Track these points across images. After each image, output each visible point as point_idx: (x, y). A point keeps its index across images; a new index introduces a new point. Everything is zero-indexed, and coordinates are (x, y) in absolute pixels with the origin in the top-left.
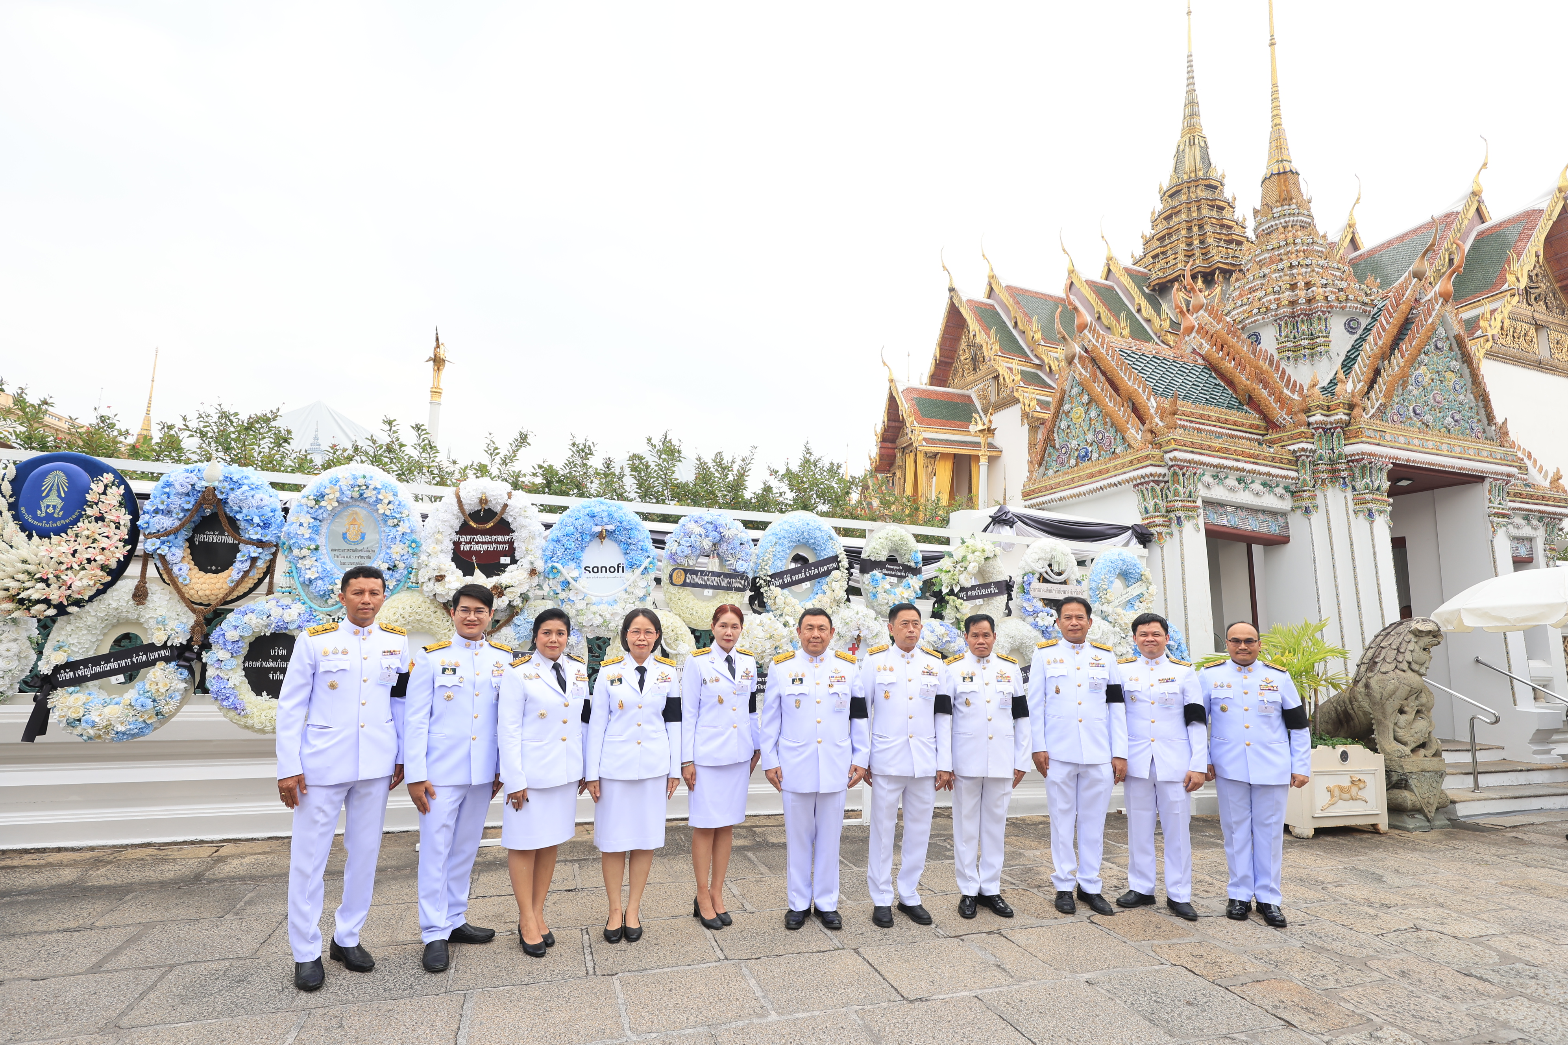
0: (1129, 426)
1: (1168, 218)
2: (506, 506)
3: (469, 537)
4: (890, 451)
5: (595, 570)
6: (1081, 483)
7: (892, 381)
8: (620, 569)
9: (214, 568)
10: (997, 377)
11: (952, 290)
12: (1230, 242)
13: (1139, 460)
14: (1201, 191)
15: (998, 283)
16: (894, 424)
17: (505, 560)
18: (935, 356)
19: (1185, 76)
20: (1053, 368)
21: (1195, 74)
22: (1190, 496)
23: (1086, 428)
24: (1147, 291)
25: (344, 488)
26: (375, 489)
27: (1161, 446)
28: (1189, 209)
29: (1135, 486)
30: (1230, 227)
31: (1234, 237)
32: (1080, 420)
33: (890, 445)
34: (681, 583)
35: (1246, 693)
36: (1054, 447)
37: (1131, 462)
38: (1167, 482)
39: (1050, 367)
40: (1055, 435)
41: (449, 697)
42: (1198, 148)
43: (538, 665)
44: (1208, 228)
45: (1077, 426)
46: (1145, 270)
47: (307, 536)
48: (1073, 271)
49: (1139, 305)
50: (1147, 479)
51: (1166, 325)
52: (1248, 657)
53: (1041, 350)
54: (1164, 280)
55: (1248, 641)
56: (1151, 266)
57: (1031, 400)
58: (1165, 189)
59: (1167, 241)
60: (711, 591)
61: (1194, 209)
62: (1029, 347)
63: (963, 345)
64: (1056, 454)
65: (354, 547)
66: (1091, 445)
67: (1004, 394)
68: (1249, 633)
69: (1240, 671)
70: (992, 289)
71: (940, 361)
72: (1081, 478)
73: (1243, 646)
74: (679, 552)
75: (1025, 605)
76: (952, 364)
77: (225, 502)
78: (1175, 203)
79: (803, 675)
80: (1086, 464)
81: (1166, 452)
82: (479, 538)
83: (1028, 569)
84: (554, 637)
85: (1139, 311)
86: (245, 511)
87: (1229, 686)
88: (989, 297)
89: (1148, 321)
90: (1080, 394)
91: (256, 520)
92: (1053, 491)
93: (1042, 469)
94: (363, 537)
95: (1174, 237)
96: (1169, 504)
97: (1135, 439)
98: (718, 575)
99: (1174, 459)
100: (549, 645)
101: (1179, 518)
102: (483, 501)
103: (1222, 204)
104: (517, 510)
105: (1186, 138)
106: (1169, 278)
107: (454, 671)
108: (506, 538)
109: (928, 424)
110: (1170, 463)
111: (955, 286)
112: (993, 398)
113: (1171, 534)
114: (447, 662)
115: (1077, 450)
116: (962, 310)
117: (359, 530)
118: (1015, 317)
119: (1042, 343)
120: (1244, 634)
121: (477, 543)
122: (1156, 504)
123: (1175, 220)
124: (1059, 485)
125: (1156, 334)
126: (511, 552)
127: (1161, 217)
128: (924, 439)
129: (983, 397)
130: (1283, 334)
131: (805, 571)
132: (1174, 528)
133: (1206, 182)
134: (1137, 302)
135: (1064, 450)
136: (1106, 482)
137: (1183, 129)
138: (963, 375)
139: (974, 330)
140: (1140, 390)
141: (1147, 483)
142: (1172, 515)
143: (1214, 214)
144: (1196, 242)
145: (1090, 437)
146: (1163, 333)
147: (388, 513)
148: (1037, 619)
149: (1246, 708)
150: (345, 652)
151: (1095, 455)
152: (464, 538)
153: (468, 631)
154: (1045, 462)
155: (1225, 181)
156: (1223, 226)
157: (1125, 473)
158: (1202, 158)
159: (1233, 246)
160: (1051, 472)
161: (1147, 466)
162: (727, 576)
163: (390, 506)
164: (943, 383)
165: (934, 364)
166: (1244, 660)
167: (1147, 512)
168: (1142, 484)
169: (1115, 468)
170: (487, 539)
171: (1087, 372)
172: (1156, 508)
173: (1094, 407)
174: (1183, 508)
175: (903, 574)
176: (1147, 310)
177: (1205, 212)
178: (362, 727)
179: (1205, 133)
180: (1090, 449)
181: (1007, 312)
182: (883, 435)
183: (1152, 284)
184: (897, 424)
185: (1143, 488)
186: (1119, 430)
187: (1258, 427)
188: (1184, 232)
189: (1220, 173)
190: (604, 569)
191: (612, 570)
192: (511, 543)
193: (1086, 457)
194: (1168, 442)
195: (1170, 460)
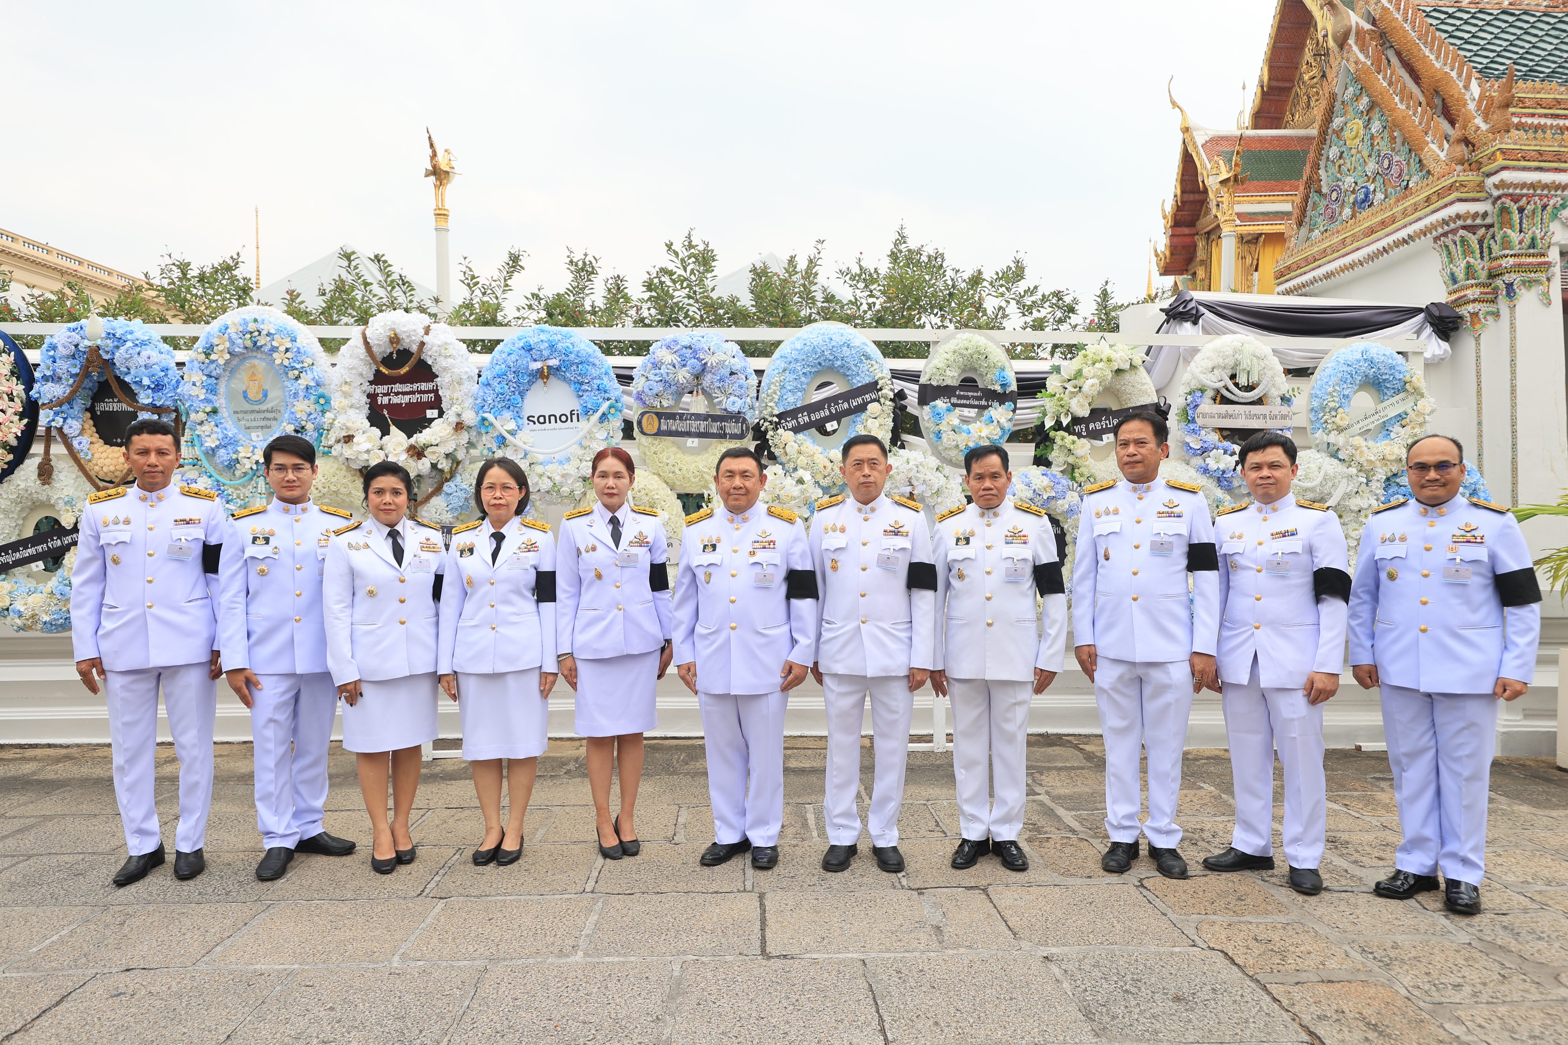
0: (1429, 139)
2: (422, 344)
3: (386, 387)
4: (1187, 240)
5: (542, 420)
6: (1356, 245)
7: (1186, 130)
8: (575, 417)
9: (119, 440)
13: (1439, 195)
16: (1192, 197)
17: (431, 413)
18: (1261, 79)
22: (1533, 245)
23: (1365, 153)
25: (234, 336)
26: (269, 334)
27: (1479, 164)
29: (1435, 240)
32: (1358, 140)
33: (1186, 230)
34: (655, 431)
35: (1428, 549)
36: (1319, 192)
37: (1428, 199)
38: (1492, 226)
40: (1321, 172)
41: (262, 571)
43: (370, 532)
45: (1354, 151)
47: (202, 397)
50: (1452, 226)
52: (1441, 492)
55: (1442, 466)
60: (696, 440)
63: (1308, 56)
64: (1324, 203)
65: (257, 408)
66: (1374, 180)
68: (1443, 453)
69: (1425, 514)
71: (1269, 87)
72: (1355, 238)
73: (1432, 474)
74: (647, 390)
75: (1188, 439)
76: (1290, 89)
77: (110, 363)
79: (719, 540)
80: (1365, 212)
81: (1489, 175)
82: (398, 387)
83: (1194, 385)
84: (388, 498)
86: (133, 371)
87: (1403, 539)
90: (1357, 98)
91: (146, 381)
92: (1317, 263)
93: (1304, 231)
94: (265, 395)
96: (1495, 264)
97: (1437, 160)
98: (705, 417)
99: (1502, 185)
100: (383, 507)
101: (1509, 286)
102: (395, 339)
104: (435, 348)
107: (267, 540)
108: (430, 386)
109: (1245, 191)
110: (1496, 193)
113: (1497, 315)
114: (258, 529)
115: (1353, 192)
117: (260, 386)
120: (1434, 454)
121: (397, 394)
122: (1469, 267)
124: (1324, 253)
126: (437, 403)
128: (1239, 215)
131: (829, 407)
132: (1503, 304)
135: (1334, 195)
136: (1390, 240)
139: (1325, 28)
140: (1454, 74)
141: (1454, 231)
142: (1499, 282)
145: (1372, 166)
147: (286, 362)
148: (1208, 460)
149: (1426, 572)
150: (127, 522)
151: (1378, 196)
152: (381, 389)
153: (288, 494)
154: (1307, 219)
157: (1420, 219)
160: (1316, 234)
161: (1452, 203)
162: (715, 418)
163: (289, 355)
164: (1276, 123)
165: (1259, 95)
166: (1435, 497)
167: (1454, 280)
168: (1445, 234)
169: (1405, 213)
170: (407, 388)
171: (1367, 56)
172: (1470, 271)
173: (1377, 115)
174: (1518, 268)
175: (983, 403)
178: (150, 607)
180: (1372, 188)
184: (1197, 197)
185: (1448, 241)
186: (1413, 148)
190: (553, 418)
191: (564, 418)
192: (436, 391)
193: (1366, 202)
194: (1492, 157)
195: (1496, 186)
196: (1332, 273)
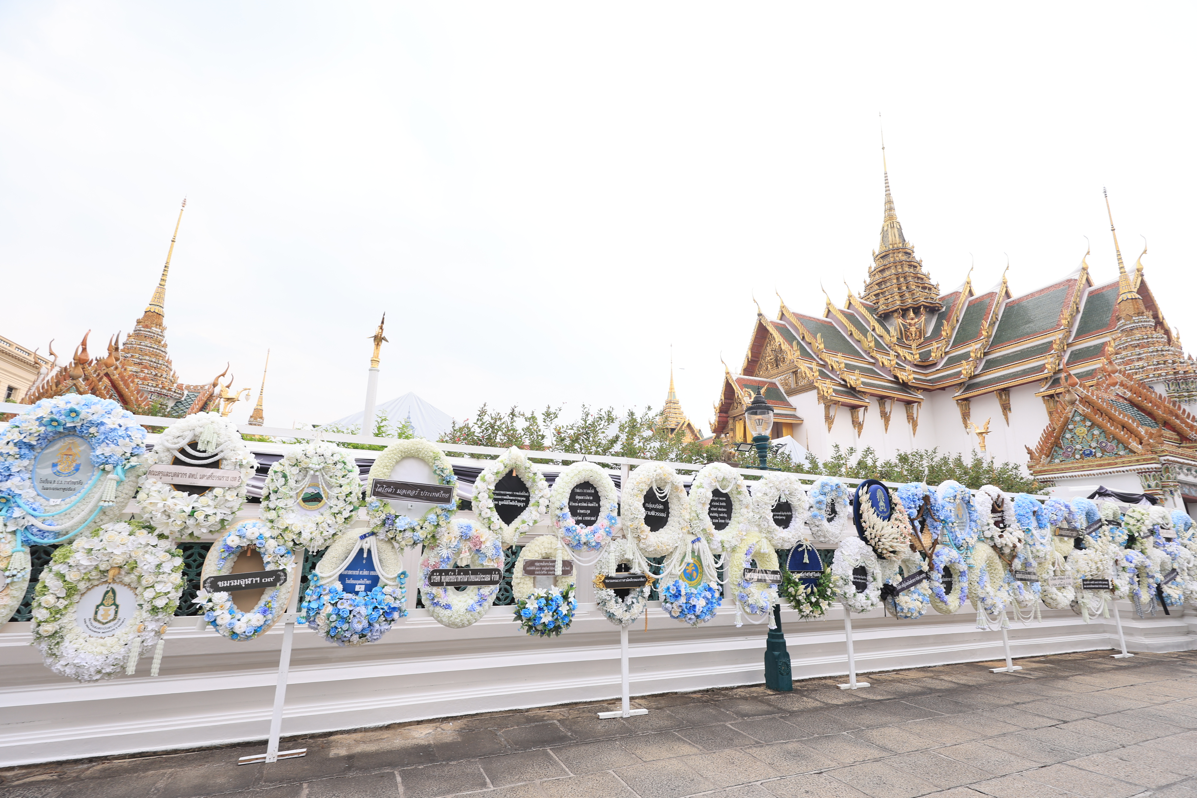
0: (1130, 440)
1: (882, 271)
4: (725, 419)
6: (1090, 469)
7: (728, 373)
10: (795, 373)
11: (760, 315)
12: (924, 288)
13: (1144, 460)
14: (902, 256)
15: (788, 311)
16: (728, 401)
18: (747, 356)
19: (884, 185)
20: (835, 367)
21: (890, 184)
22: (1175, 479)
23: (1089, 439)
24: (876, 317)
27: (1156, 453)
28: (896, 267)
29: (1139, 473)
30: (922, 279)
31: (926, 285)
32: (1084, 434)
33: (724, 415)
36: (1061, 448)
37: (1138, 461)
38: (1162, 472)
39: (832, 367)
40: (1060, 440)
42: (896, 230)
44: (910, 279)
45: (1081, 437)
46: (871, 304)
48: (830, 304)
49: (874, 326)
50: (1148, 470)
51: (894, 340)
53: (825, 356)
54: (888, 311)
56: (875, 302)
57: (829, 388)
58: (877, 253)
59: (883, 286)
61: (899, 267)
62: (815, 353)
63: (769, 349)
64: (1062, 451)
66: (1095, 448)
67: (803, 383)
70: (783, 314)
71: (750, 359)
72: (1089, 466)
78: (886, 262)
80: (1090, 458)
81: (1160, 456)
85: (874, 330)
86: (936, 506)
88: (781, 319)
89: (881, 337)
93: (1049, 459)
95: (888, 284)
96: (1163, 483)
97: (1137, 448)
99: (1167, 460)
101: (1171, 491)
102: (998, 497)
103: (915, 264)
105: (888, 223)
106: (891, 310)
110: (1164, 462)
111: (762, 312)
112: (793, 386)
113: (1166, 499)
115: (1081, 450)
116: (769, 328)
118: (803, 334)
119: (825, 351)
122: (1157, 483)
123: (887, 273)
124: (1068, 469)
125: (887, 345)
126: (1004, 521)
127: (877, 270)
129: (785, 384)
130: (1172, 388)
132: (1168, 496)
133: (904, 251)
134: (872, 324)
135: (1069, 450)
136: (1115, 470)
137: (885, 217)
138: (767, 369)
139: (778, 342)
141: (1149, 472)
142: (1166, 489)
143: (912, 270)
144: (904, 288)
145: (1094, 444)
146: (892, 345)
151: (1099, 454)
154: (1052, 455)
155: (915, 250)
156: (918, 278)
157: (1130, 466)
158: (900, 236)
159: (927, 291)
160: (1057, 461)
161: (1151, 463)
164: (753, 376)
165: (746, 362)
167: (1149, 486)
168: (1145, 472)
169: (1123, 462)
172: (1157, 485)
173: (1096, 428)
174: (1174, 486)
176: (879, 330)
177: (907, 269)
179: (898, 220)
180: (1094, 451)
181: (797, 330)
182: (720, 408)
183: (880, 313)
184: (732, 401)
185: (1147, 474)
186: (1121, 442)
187: (1177, 440)
188: (895, 281)
189: (911, 245)
193: (1091, 455)
194: (1163, 451)
195: (1165, 460)
196: (1075, 476)
